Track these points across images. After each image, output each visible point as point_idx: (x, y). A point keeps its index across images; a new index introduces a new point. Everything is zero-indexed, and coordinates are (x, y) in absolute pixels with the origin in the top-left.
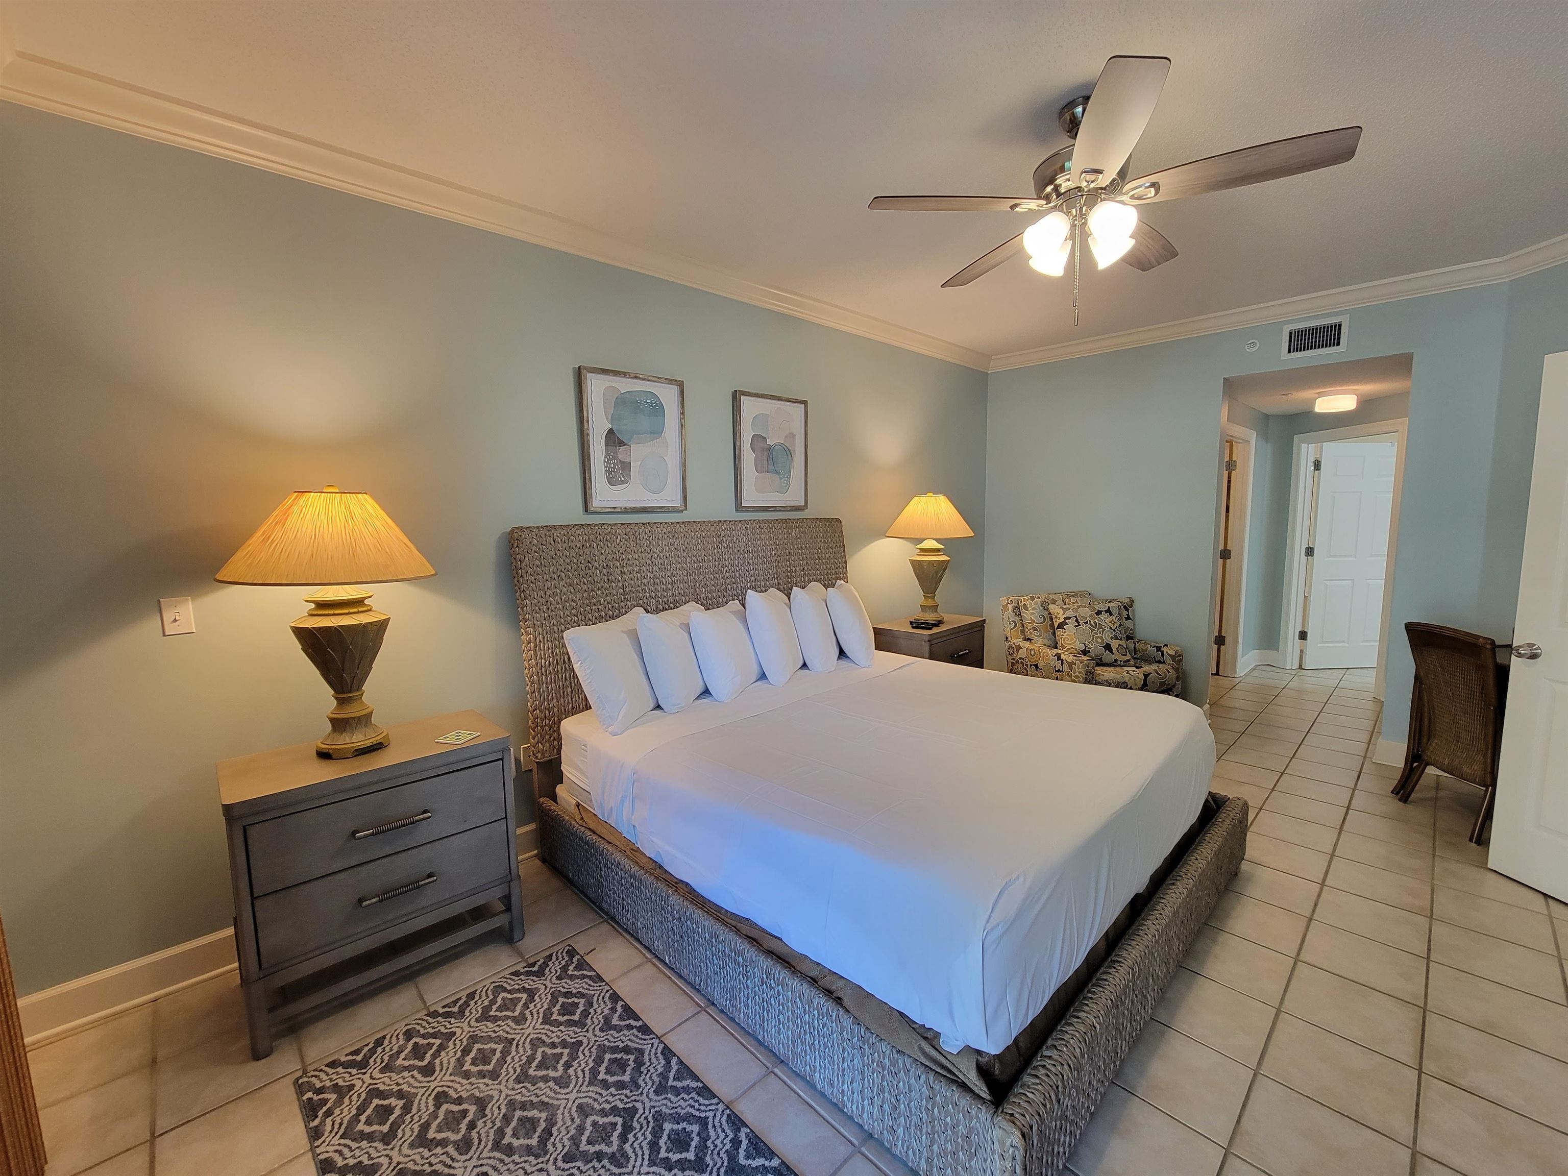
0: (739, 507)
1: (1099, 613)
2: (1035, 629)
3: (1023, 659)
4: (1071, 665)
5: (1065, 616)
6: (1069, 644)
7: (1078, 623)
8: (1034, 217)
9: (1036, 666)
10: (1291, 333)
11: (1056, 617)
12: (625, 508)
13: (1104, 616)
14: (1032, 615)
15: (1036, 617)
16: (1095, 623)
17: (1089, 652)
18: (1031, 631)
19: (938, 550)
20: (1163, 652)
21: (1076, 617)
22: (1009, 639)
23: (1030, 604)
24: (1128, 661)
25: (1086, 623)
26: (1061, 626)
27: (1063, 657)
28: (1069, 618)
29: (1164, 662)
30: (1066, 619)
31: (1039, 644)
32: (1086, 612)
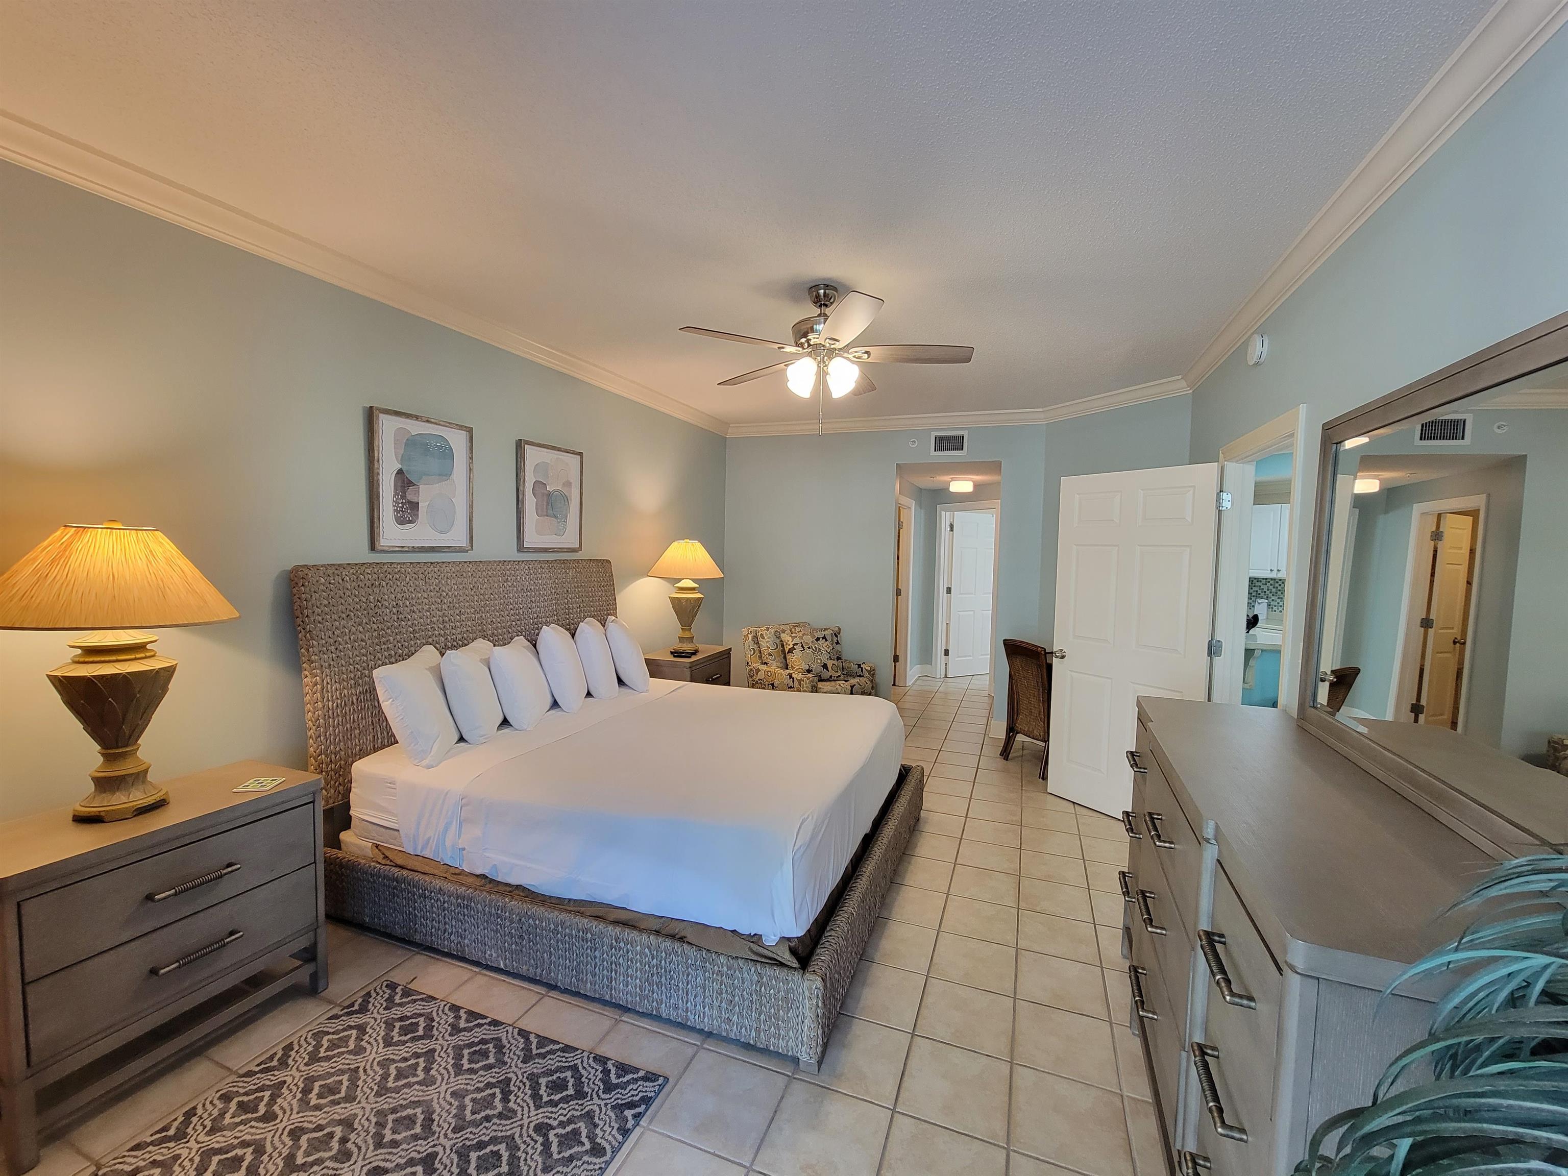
0: (521, 548)
1: (818, 639)
2: (770, 655)
3: (761, 680)
4: (800, 681)
5: (793, 643)
6: (797, 666)
7: (803, 648)
8: (795, 357)
9: (773, 685)
10: (936, 438)
11: (787, 644)
12: (413, 547)
13: (822, 641)
14: (767, 643)
15: (771, 645)
16: (815, 647)
17: (812, 671)
18: (767, 656)
19: (693, 589)
20: (862, 668)
21: (801, 643)
22: (750, 664)
23: (766, 633)
24: (839, 676)
25: (809, 648)
26: (790, 651)
27: (793, 676)
28: (797, 644)
29: (863, 676)
30: (794, 645)
31: (774, 667)
32: (808, 639)
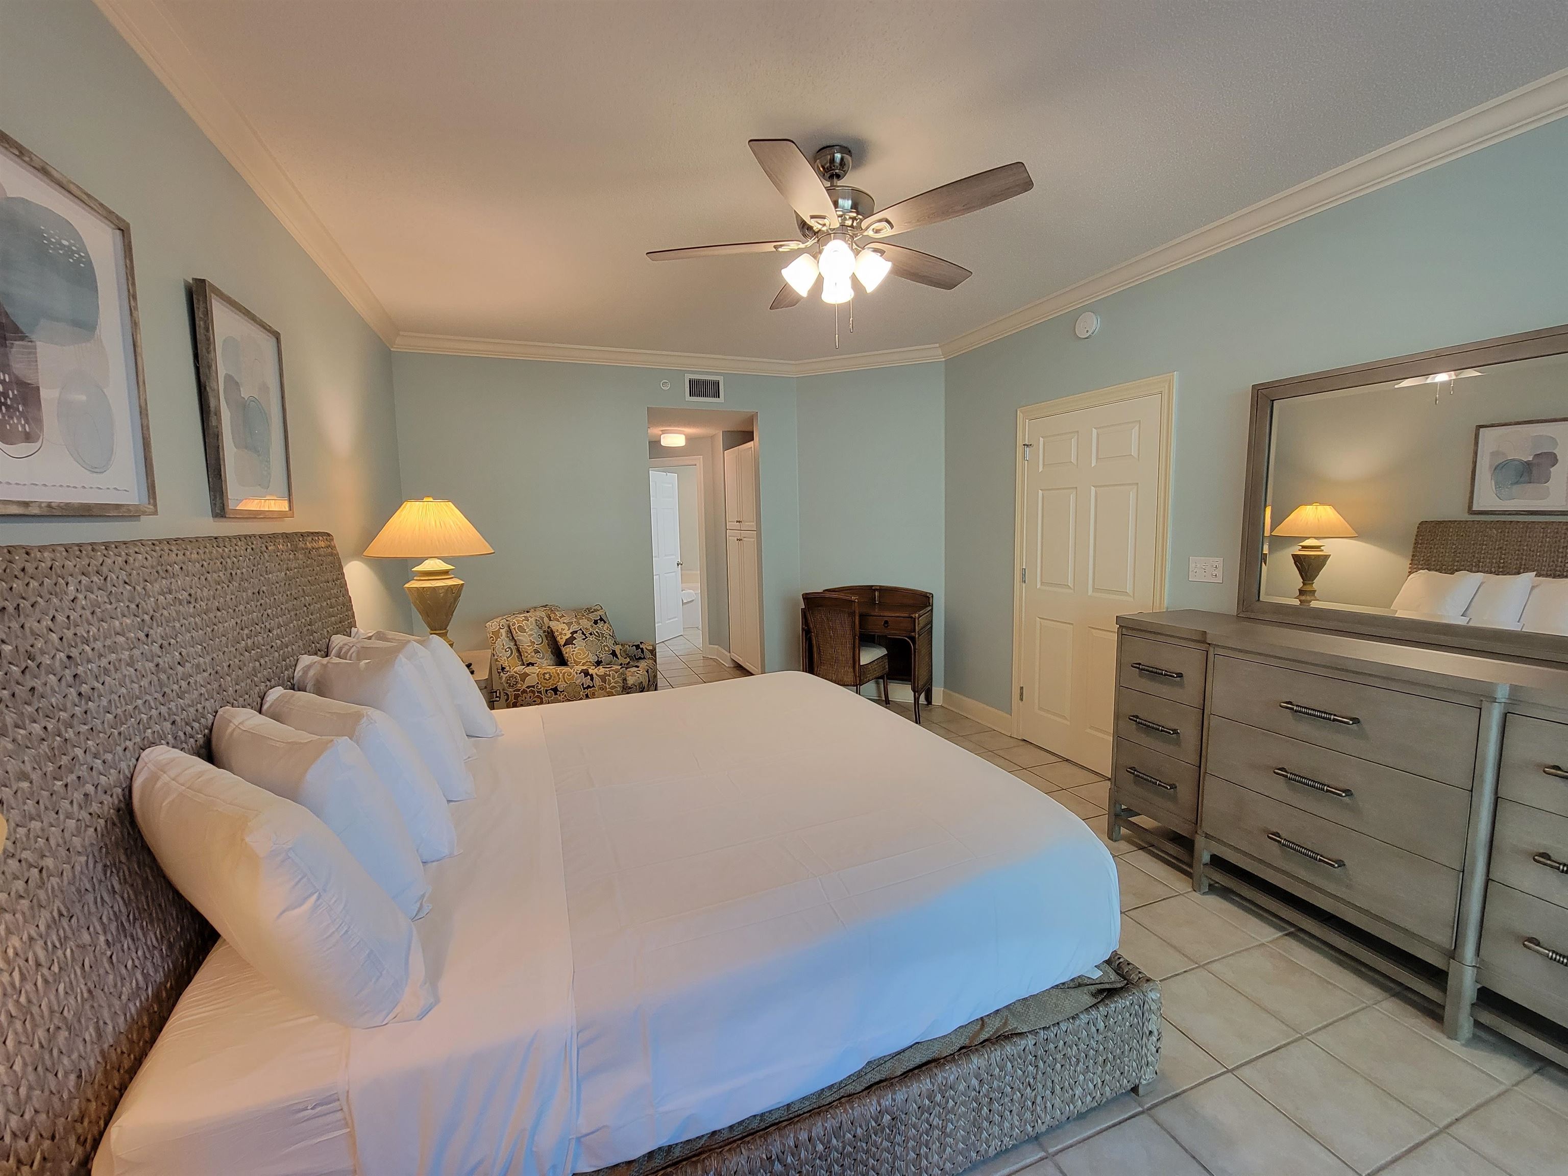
1: (596, 622)
2: (537, 652)
3: (533, 687)
4: (603, 678)
5: (571, 631)
6: (584, 658)
7: (585, 635)
9: (555, 690)
10: (690, 381)
11: (561, 634)
13: (601, 624)
14: (529, 638)
15: (534, 638)
16: (597, 632)
17: (601, 662)
18: (533, 654)
19: (446, 572)
20: (642, 649)
21: (581, 629)
22: (507, 669)
23: (527, 625)
24: (629, 662)
25: (591, 634)
26: (569, 641)
27: (591, 671)
28: (576, 632)
29: (644, 658)
30: (573, 633)
31: (545, 666)
32: (586, 623)
